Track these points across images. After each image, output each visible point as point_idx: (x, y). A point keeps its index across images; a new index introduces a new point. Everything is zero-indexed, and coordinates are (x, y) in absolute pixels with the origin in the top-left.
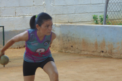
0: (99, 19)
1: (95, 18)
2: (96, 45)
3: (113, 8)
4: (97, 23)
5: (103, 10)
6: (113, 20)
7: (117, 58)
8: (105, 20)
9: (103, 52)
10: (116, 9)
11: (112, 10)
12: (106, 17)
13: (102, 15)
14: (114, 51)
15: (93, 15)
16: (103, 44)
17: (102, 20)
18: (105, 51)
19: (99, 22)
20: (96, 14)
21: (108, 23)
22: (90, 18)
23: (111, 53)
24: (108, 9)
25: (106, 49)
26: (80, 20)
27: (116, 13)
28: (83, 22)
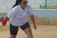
0: (43, 7)
1: (41, 6)
2: (42, 19)
3: (49, 1)
4: (42, 9)
5: (45, 2)
6: (49, 7)
7: (52, 25)
8: (46, 7)
9: (45, 22)
10: (51, 2)
11: (49, 2)
12: (46, 5)
13: (44, 5)
14: (50, 21)
15: (40, 5)
16: (45, 18)
17: (44, 7)
18: (46, 22)
19: (43, 8)
20: (41, 4)
21: (47, 8)
22: (39, 6)
23: (49, 22)
24: (47, 2)
25: (46, 20)
26: (34, 7)
27: (50, 3)
28: (35, 8)
